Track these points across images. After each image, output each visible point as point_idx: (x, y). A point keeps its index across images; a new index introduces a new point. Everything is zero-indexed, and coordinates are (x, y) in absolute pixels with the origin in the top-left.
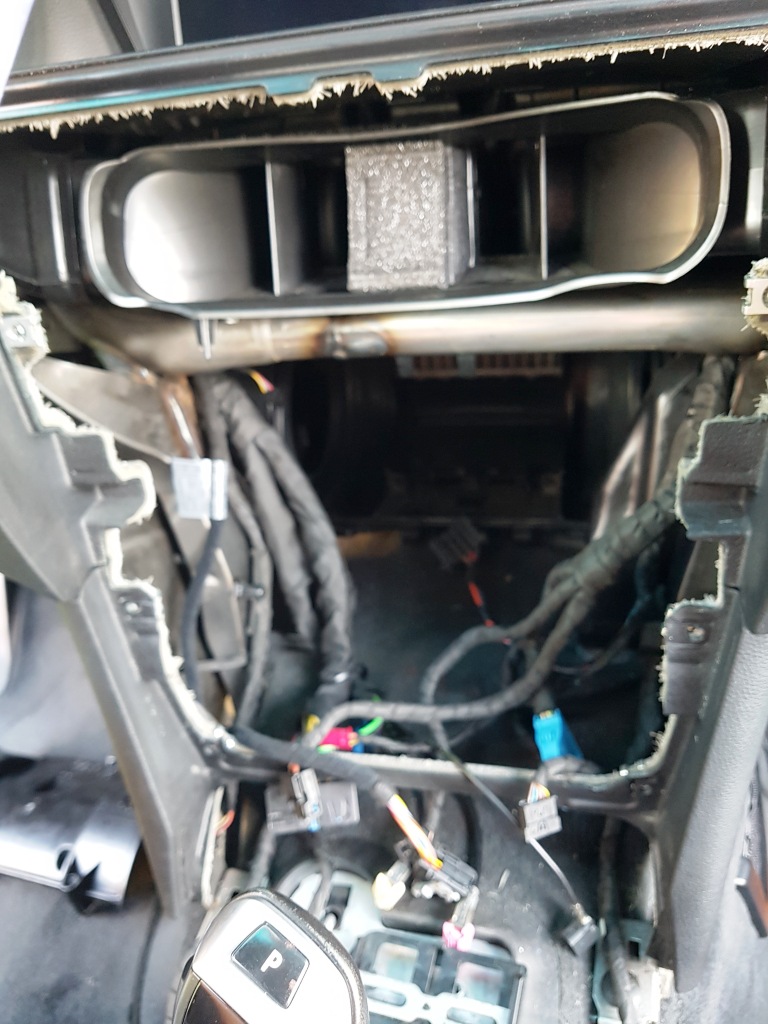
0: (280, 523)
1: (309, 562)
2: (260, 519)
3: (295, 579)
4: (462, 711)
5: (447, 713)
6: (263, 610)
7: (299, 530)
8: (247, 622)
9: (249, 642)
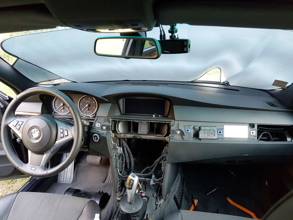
0: (127, 155)
1: (130, 159)
2: (125, 154)
3: (128, 161)
4: (145, 175)
5: (143, 175)
6: (124, 164)
7: (129, 156)
8: (122, 166)
9: (122, 168)
